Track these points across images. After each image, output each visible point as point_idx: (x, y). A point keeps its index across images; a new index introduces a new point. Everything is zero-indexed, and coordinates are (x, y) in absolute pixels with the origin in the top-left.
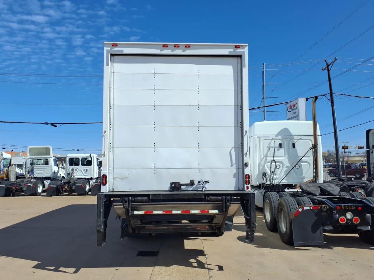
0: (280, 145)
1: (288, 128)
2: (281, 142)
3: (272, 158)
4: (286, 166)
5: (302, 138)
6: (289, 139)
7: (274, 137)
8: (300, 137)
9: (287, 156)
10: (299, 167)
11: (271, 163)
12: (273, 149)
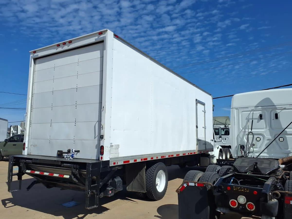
0: (261, 117)
1: (269, 97)
2: (261, 114)
3: (250, 130)
4: (267, 139)
5: (287, 108)
6: (271, 110)
7: (253, 108)
8: (284, 107)
9: (268, 128)
10: (284, 139)
11: (248, 136)
12: (252, 120)
